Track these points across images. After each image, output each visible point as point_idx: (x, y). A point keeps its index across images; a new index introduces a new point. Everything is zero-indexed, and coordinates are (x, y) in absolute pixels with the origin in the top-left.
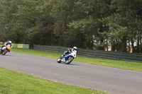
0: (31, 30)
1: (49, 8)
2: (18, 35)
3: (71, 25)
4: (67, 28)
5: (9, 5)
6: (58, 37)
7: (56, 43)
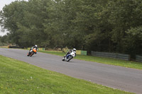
0: (89, 36)
1: (107, 15)
2: (76, 41)
3: (129, 31)
4: (125, 34)
5: (68, 11)
6: (116, 43)
7: (114, 50)
